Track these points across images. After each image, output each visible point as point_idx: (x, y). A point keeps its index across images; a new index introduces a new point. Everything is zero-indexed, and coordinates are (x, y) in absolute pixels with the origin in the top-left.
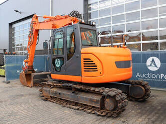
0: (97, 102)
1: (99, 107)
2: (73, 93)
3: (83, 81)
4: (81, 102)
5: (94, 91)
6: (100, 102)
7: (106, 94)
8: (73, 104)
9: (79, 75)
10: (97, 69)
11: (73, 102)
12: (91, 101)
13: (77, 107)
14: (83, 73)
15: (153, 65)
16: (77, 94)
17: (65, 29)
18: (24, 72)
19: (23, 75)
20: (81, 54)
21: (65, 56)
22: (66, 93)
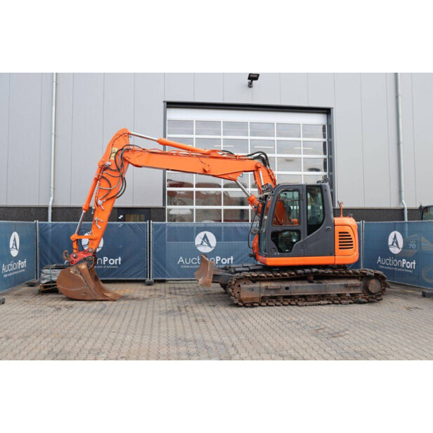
0: (357, 286)
1: (360, 292)
3: (338, 262)
6: (362, 286)
8: (311, 300)
9: (331, 255)
10: (352, 245)
11: (316, 295)
14: (338, 251)
17: (305, 188)
18: (83, 266)
19: (81, 274)
20: (335, 226)
21: (303, 228)
22: (300, 284)
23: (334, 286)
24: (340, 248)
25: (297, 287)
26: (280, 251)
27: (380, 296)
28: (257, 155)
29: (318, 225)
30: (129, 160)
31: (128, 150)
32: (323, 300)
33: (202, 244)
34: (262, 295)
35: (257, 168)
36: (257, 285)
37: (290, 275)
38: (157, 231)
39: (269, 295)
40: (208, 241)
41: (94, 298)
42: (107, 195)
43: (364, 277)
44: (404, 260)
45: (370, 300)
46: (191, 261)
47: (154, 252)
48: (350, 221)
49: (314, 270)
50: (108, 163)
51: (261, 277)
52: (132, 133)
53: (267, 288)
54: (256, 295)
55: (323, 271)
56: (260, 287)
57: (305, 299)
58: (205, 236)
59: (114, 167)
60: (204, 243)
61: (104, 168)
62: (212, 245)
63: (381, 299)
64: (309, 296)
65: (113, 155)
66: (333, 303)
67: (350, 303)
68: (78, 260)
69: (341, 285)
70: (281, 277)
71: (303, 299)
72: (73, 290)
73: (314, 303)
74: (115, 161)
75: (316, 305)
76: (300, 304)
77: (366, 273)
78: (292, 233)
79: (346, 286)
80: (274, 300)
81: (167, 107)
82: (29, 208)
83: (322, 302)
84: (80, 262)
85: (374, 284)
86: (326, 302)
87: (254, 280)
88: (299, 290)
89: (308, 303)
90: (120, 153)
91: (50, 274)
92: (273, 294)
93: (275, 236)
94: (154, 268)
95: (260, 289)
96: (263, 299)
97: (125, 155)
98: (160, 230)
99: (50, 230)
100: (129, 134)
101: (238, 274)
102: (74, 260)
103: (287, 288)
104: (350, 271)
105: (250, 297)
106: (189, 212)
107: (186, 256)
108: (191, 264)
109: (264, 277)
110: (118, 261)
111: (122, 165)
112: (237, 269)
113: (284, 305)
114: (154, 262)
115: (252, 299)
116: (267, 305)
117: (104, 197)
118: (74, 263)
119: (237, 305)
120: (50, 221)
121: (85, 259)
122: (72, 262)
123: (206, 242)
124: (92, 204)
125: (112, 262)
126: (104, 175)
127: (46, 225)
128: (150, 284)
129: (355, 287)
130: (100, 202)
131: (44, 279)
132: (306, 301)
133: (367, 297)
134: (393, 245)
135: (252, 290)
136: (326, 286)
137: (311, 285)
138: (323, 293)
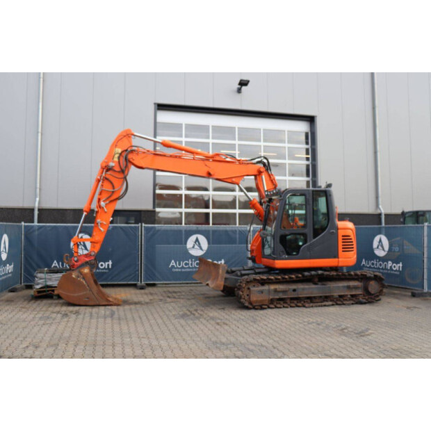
0: (358, 287)
1: (361, 293)
3: (340, 264)
6: (362, 287)
9: (335, 257)
10: (353, 248)
11: (321, 297)
12: (351, 288)
14: (341, 253)
17: (311, 193)
18: (86, 270)
19: (84, 278)
20: (338, 229)
21: (309, 231)
22: (306, 287)
23: (338, 288)
24: (343, 251)
25: (303, 289)
26: (288, 254)
27: (378, 296)
28: (259, 160)
29: (323, 229)
30: (134, 162)
31: (132, 151)
32: (327, 301)
33: (193, 247)
34: (271, 297)
35: (260, 173)
36: (266, 287)
37: (297, 277)
38: (150, 234)
39: (278, 297)
40: (199, 244)
41: (98, 303)
42: (110, 197)
43: (364, 278)
44: (390, 262)
45: (370, 300)
46: (183, 264)
47: (146, 256)
48: (350, 225)
49: (320, 272)
50: (112, 164)
51: (270, 279)
52: (136, 134)
53: (276, 291)
54: (265, 297)
55: (328, 273)
56: (269, 290)
57: (311, 301)
58: (197, 240)
59: (117, 169)
60: (196, 246)
61: (108, 169)
62: (203, 248)
63: (380, 300)
64: (315, 297)
65: (117, 156)
66: (337, 304)
67: (352, 304)
68: (79, 263)
69: (344, 286)
70: (288, 280)
71: (309, 301)
72: (75, 295)
74: (119, 162)
75: (322, 306)
76: (307, 305)
77: (366, 275)
78: (298, 236)
79: (349, 287)
80: (282, 302)
81: (159, 109)
82: (13, 210)
83: (327, 303)
84: (83, 266)
85: (373, 285)
86: (331, 303)
87: (263, 283)
88: (306, 292)
89: (314, 305)
90: (124, 154)
91: (45, 279)
92: (281, 296)
93: (283, 239)
94: (145, 271)
95: (269, 291)
96: (272, 301)
97: (130, 156)
98: (151, 233)
99: (36, 233)
100: (133, 135)
101: (246, 277)
102: (76, 264)
103: (294, 290)
104: (352, 273)
105: (259, 299)
106: (178, 215)
107: (178, 259)
108: (183, 267)
109: (272, 279)
110: (108, 265)
111: (126, 166)
112: (243, 272)
113: (291, 307)
114: (146, 265)
115: (261, 301)
116: (276, 307)
117: (108, 199)
118: (76, 267)
119: (247, 308)
120: (36, 223)
121: (87, 263)
122: (73, 266)
123: (197, 246)
124: (94, 206)
125: (102, 265)
126: (107, 177)
127: (33, 226)
128: (142, 288)
129: (356, 288)
130: (103, 204)
131: (38, 284)
132: (311, 302)
133: (367, 297)
134: (378, 247)
135: (262, 292)
136: (329, 287)
137: (316, 286)
138: (327, 295)
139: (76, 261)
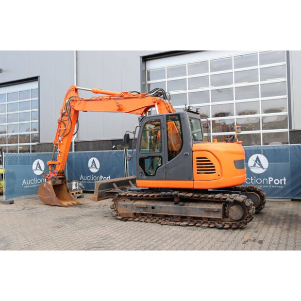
0: (218, 211)
1: (220, 217)
2: (175, 204)
3: (196, 187)
4: (192, 216)
5: (212, 198)
6: (222, 211)
7: (232, 200)
8: (176, 220)
9: (190, 179)
10: (214, 170)
11: (178, 216)
12: (209, 211)
13: (185, 223)
14: (196, 176)
15: (257, 165)
16: (183, 205)
17: (165, 117)
19: (49, 187)
20: (193, 151)
21: (165, 154)
22: (164, 205)
23: (195, 209)
24: (198, 173)
25: (161, 207)
26: (147, 175)
34: (134, 212)
36: (130, 203)
39: (139, 212)
42: (64, 133)
43: (223, 202)
50: (64, 111)
54: (129, 211)
57: (166, 218)
59: (66, 114)
61: (63, 115)
64: (172, 216)
69: (201, 209)
71: (170, 219)
72: (46, 198)
73: (177, 223)
74: (67, 109)
76: (162, 222)
77: (225, 199)
78: (158, 159)
83: (181, 224)
85: (235, 210)
88: (163, 210)
93: (142, 162)
95: (132, 206)
103: (153, 208)
105: (125, 212)
110: (108, 179)
115: (127, 214)
116: (138, 221)
117: (62, 135)
121: (52, 178)
129: (214, 212)
130: (60, 138)
135: (126, 206)
136: (186, 208)
137: (176, 206)
138: (184, 215)
139: (49, 176)
